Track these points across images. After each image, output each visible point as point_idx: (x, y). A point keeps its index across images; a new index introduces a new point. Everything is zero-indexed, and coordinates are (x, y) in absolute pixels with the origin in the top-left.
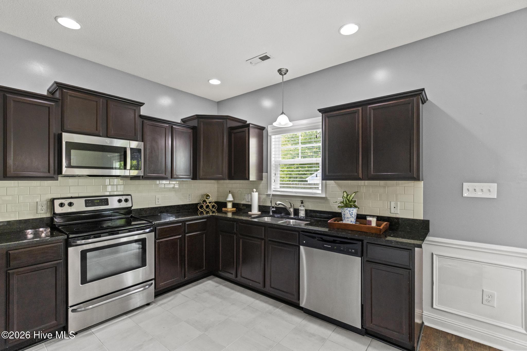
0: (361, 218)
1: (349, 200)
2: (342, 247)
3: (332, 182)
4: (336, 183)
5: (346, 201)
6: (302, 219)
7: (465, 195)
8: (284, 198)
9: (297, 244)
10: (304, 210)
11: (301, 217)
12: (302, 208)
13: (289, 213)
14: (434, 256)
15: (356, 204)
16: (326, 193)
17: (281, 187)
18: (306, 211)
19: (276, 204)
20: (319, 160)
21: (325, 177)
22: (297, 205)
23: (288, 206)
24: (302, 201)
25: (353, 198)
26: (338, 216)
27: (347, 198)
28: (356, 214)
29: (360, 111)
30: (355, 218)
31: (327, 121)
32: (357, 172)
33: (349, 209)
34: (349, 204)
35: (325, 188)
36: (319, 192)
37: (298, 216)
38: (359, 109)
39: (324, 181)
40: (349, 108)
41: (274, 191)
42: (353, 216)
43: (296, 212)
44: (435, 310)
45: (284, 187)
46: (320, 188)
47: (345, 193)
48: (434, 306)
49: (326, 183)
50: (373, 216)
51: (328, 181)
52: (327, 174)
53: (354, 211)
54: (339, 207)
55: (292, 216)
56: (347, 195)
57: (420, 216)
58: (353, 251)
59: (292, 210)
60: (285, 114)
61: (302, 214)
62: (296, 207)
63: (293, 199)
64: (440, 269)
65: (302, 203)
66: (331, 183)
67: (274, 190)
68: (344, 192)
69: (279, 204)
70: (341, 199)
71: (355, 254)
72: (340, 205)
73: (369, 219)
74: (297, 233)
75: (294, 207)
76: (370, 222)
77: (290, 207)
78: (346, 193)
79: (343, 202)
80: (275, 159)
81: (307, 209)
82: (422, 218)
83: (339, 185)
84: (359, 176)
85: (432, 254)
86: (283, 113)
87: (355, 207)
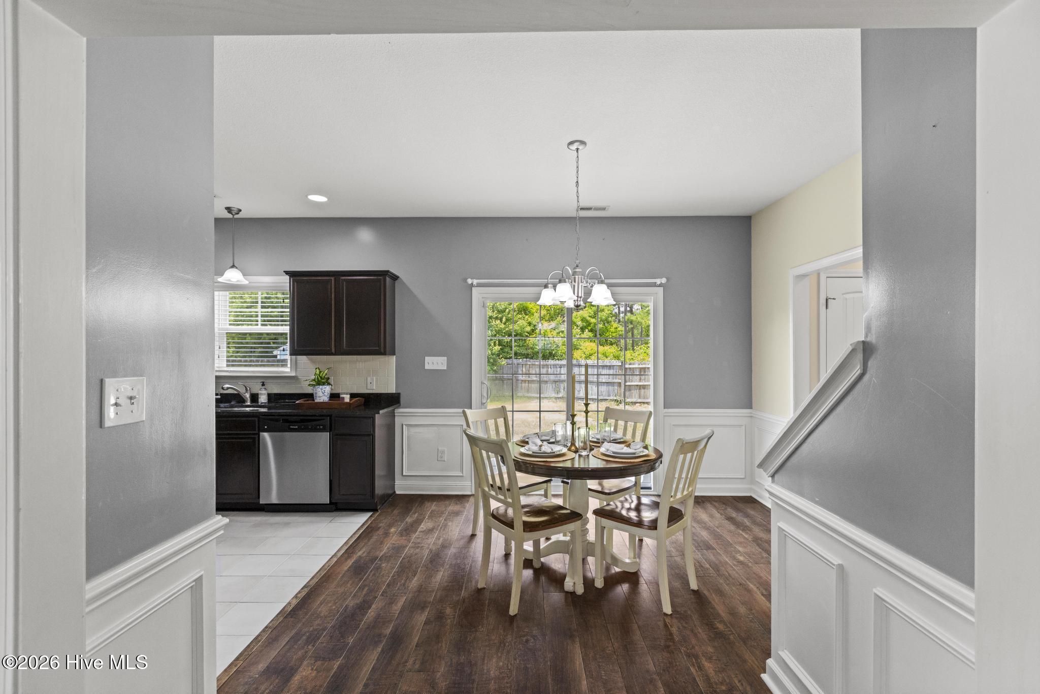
0: (334, 396)
1: (321, 378)
2: (310, 425)
3: (304, 357)
4: (309, 359)
5: (318, 378)
6: (263, 405)
7: (427, 367)
8: (235, 381)
9: (257, 432)
10: (266, 394)
11: (262, 403)
12: (264, 392)
13: (243, 398)
14: (404, 426)
15: (329, 381)
16: (296, 371)
17: (228, 366)
18: (269, 395)
19: (223, 388)
20: (286, 329)
21: (294, 353)
22: (256, 388)
23: (242, 390)
24: (263, 382)
25: (326, 374)
26: (311, 396)
27: (319, 375)
28: (329, 392)
29: (333, 282)
30: (328, 396)
31: (295, 286)
32: (330, 346)
33: (321, 387)
34: (321, 381)
35: (295, 365)
36: (287, 370)
37: (258, 402)
38: (331, 279)
39: (294, 357)
40: (321, 276)
41: (217, 371)
42: (326, 394)
43: (255, 398)
44: (405, 477)
45: (233, 366)
46: (289, 366)
47: (317, 370)
48: (404, 474)
49: (296, 359)
50: (347, 394)
51: (299, 357)
52: (296, 348)
53: (327, 389)
54: (309, 385)
55: (249, 404)
56: (320, 372)
57: (392, 389)
58: (321, 427)
59: (248, 395)
60: (237, 268)
61: (263, 399)
62: (254, 391)
63: (248, 381)
64: (408, 437)
65: (263, 385)
66: (303, 359)
67: (218, 369)
68: (316, 368)
69: (228, 388)
70: (313, 377)
71: (323, 430)
72: (311, 383)
73: (342, 396)
74: (256, 419)
75: (250, 392)
76: (343, 398)
77: (244, 391)
78: (319, 369)
79: (314, 380)
80: (219, 326)
81: (270, 392)
82: (395, 392)
83: (311, 360)
84: (331, 350)
85: (402, 425)
86: (233, 266)
87: (329, 384)
